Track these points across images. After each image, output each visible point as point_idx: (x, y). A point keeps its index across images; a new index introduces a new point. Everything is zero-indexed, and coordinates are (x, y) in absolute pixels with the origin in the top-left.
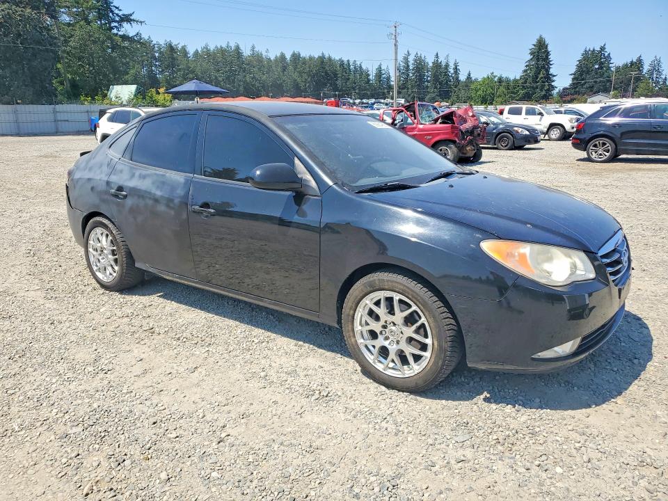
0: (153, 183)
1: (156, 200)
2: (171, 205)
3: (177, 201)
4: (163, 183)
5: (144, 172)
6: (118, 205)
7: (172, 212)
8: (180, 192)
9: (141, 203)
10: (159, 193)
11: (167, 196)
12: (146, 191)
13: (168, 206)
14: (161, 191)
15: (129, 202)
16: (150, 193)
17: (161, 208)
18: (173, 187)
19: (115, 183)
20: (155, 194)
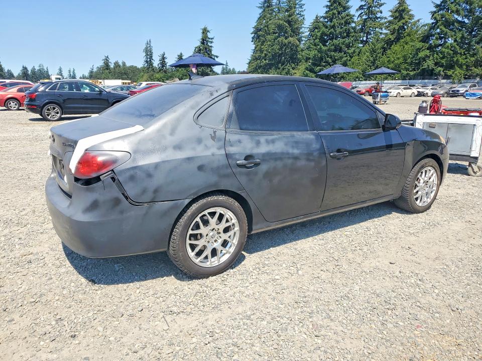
0: (286, 145)
1: (296, 158)
2: (311, 158)
3: (316, 154)
4: (297, 142)
5: (270, 138)
6: (248, 174)
7: (313, 164)
8: (316, 146)
9: (279, 164)
10: (296, 152)
11: (306, 152)
12: (282, 153)
13: (308, 160)
14: (297, 149)
15: (264, 168)
16: (288, 154)
17: (302, 163)
18: (308, 144)
19: (240, 154)
20: (293, 153)
